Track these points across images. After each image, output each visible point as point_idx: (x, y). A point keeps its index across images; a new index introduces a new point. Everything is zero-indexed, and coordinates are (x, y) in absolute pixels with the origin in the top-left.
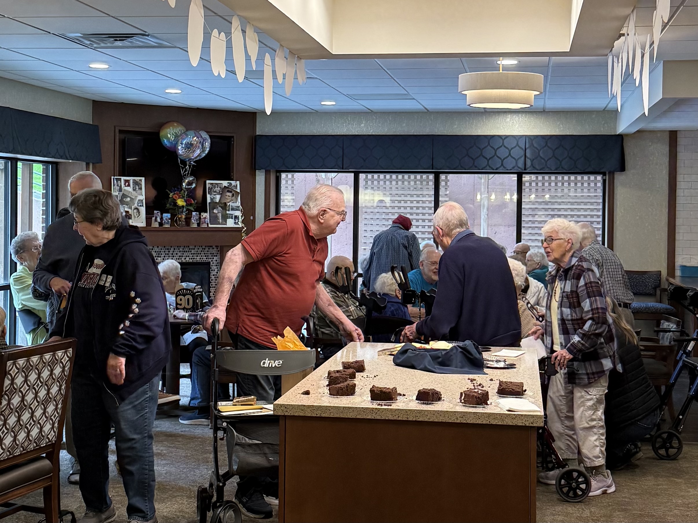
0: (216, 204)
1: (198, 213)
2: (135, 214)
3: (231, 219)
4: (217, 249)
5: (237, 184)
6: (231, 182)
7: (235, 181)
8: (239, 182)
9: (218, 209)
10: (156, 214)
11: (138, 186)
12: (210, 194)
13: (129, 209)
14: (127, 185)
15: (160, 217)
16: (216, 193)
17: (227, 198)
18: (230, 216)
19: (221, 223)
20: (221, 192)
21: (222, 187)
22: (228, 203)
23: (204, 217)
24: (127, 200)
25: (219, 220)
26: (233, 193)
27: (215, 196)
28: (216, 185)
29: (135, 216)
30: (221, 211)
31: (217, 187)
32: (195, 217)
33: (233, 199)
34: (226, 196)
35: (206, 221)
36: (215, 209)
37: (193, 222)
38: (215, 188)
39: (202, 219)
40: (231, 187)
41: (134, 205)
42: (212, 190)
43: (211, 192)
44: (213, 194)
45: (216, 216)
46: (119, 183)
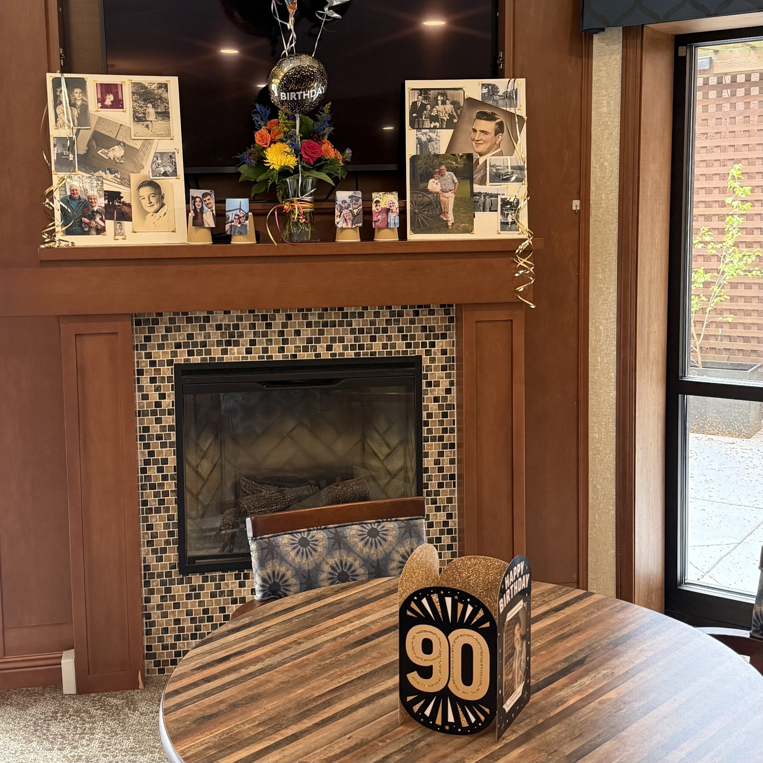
0: (436, 161)
1: (359, 194)
2: (145, 203)
3: (488, 213)
4: (447, 312)
5: (517, 89)
6: (492, 83)
7: (509, 79)
8: (523, 80)
9: (445, 179)
10: (198, 199)
11: (153, 106)
12: (416, 126)
13: (122, 184)
14: (110, 104)
15: (212, 211)
16: (437, 124)
17: (476, 139)
18: (488, 203)
19: (450, 228)
20: (455, 121)
21: (459, 103)
22: (479, 157)
23: (385, 206)
24: (111, 154)
25: (447, 217)
26: (498, 121)
27: (436, 134)
28: (439, 94)
29: (145, 208)
30: (455, 184)
31: (444, 103)
32: (347, 209)
33: (498, 143)
34: (475, 131)
35: (389, 220)
36: (432, 177)
37: (344, 226)
38: (437, 104)
39: (377, 214)
40: (494, 100)
41: (139, 173)
42: (425, 112)
43: (421, 119)
44: (426, 127)
45: (436, 202)
46: (76, 95)
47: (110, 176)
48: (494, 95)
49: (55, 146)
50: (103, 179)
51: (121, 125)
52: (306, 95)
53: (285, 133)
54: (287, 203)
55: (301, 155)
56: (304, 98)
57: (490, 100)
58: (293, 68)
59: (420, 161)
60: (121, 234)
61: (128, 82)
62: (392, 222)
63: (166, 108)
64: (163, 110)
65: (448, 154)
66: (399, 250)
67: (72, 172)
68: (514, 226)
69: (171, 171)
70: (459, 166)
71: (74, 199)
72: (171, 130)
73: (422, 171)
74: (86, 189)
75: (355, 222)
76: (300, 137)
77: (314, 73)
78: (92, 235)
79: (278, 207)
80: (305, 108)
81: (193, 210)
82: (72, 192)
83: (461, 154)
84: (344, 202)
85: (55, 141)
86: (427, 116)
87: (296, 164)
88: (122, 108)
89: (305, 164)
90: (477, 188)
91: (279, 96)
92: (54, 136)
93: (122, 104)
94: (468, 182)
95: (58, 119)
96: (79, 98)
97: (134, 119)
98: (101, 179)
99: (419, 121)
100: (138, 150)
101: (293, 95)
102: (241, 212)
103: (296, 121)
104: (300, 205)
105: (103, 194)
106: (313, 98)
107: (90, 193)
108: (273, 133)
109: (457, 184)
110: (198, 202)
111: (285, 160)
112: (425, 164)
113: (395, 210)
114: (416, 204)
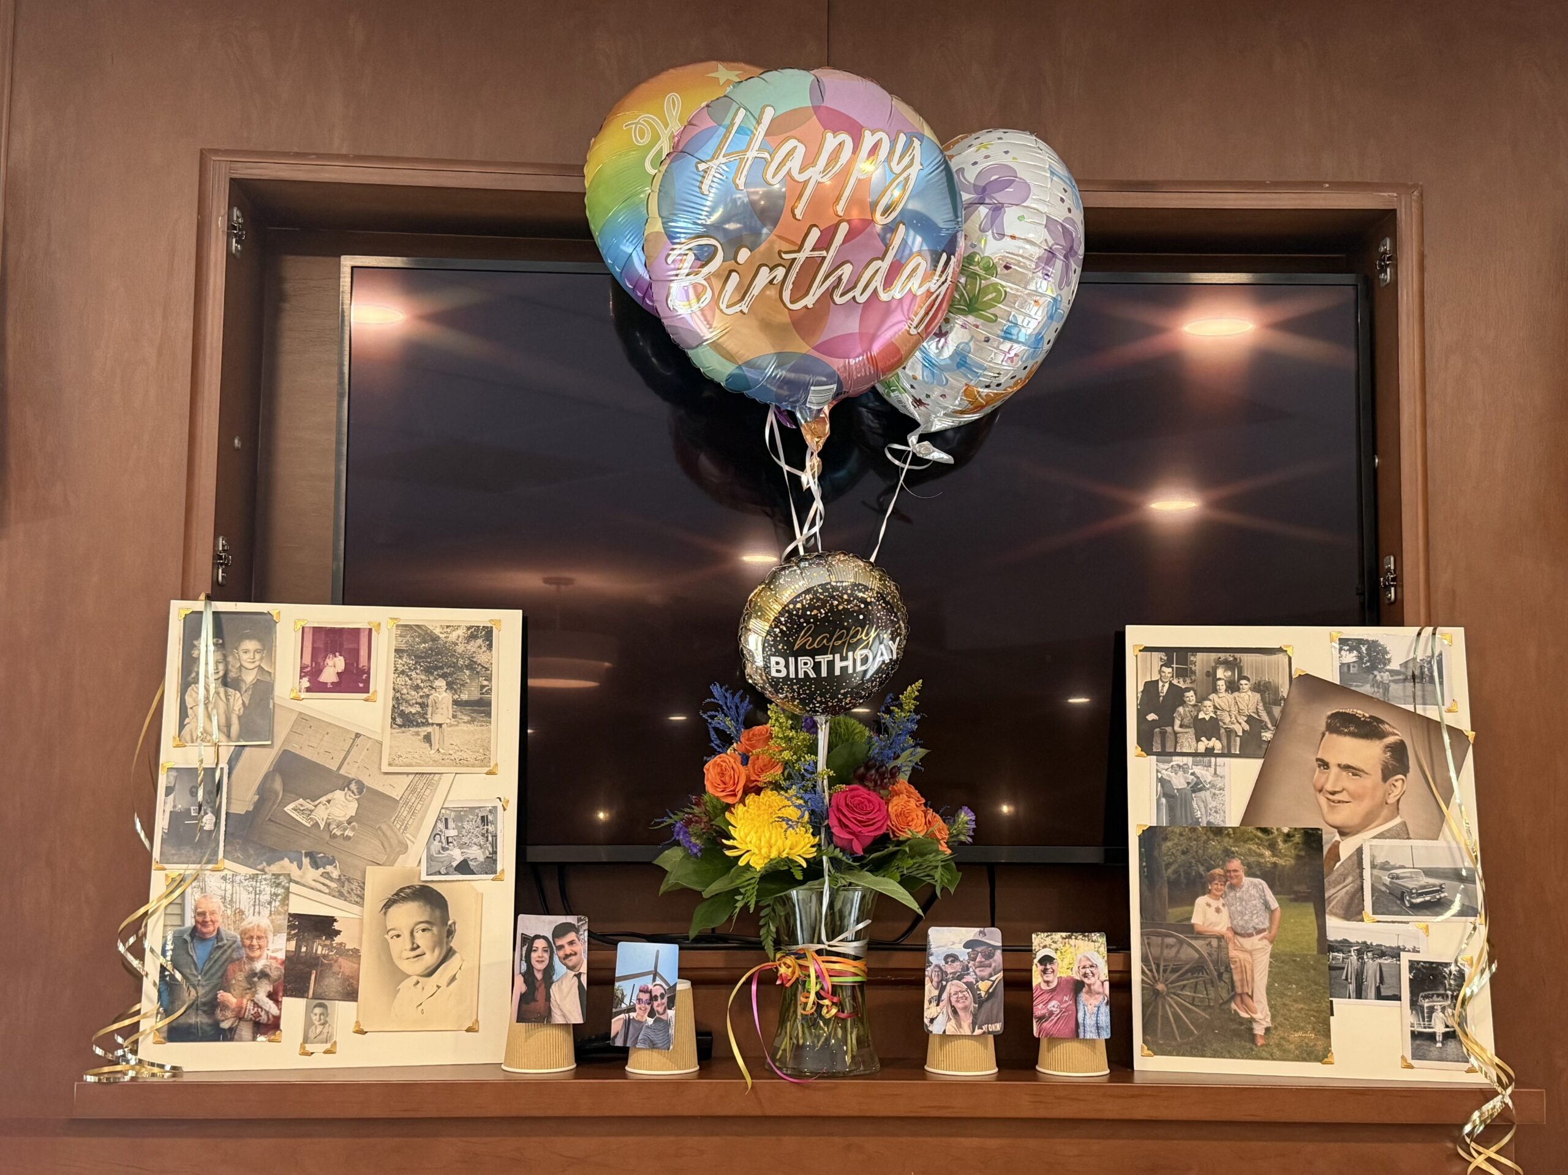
0: (1215, 845)
1: (994, 937)
2: (400, 947)
5: (1441, 654)
6: (1370, 639)
7: (1419, 628)
8: (1459, 633)
9: (1241, 899)
10: (540, 944)
11: (450, 686)
12: (1157, 748)
13: (341, 895)
14: (335, 679)
15: (578, 976)
16: (1217, 745)
17: (1329, 787)
18: (1370, 972)
19: (1260, 1042)
20: (1267, 735)
21: (1276, 690)
22: (1337, 837)
23: (1070, 973)
24: (321, 814)
25: (1248, 1009)
26: (1391, 740)
27: (1212, 770)
28: (1219, 662)
29: (397, 962)
30: (1272, 912)
31: (1233, 687)
32: (960, 978)
33: (1392, 800)
34: (1324, 764)
35: (1080, 1015)
36: (1205, 891)
37: (951, 1028)
38: (1215, 690)
39: (1046, 997)
40: (1376, 684)
41: (392, 864)
42: (1181, 709)
43: (1169, 729)
44: (1184, 750)
45: (1216, 963)
46: (244, 657)
47: (311, 874)
48: (1376, 668)
49: (169, 791)
50: (291, 880)
51: (358, 735)
52: (844, 664)
53: (786, 764)
54: (789, 960)
55: (828, 827)
56: (837, 672)
57: (1365, 682)
58: (807, 591)
59: (1169, 844)
60: (324, 1036)
61: (391, 624)
62: (1090, 1021)
63: (486, 690)
64: (475, 695)
65: (1250, 829)
66: (1112, 1110)
67: (208, 862)
68: (1452, 1045)
69: (481, 859)
70: (1281, 862)
71: (203, 939)
72: (492, 749)
73: (1175, 872)
74: (242, 912)
75: (981, 1017)
76: (829, 777)
77: (867, 604)
78: (241, 1040)
79: (760, 971)
80: (840, 701)
81: (524, 975)
82: (200, 919)
83: (1286, 830)
84: (951, 958)
85: (172, 779)
86: (1186, 721)
87: (812, 853)
88: (366, 690)
89: (838, 853)
90: (1337, 928)
91: (767, 667)
92: (170, 765)
93: (367, 682)
94: (1310, 908)
95: (187, 721)
96: (251, 666)
97: (393, 719)
98: (285, 883)
99: (1163, 734)
100: (397, 802)
101: (805, 666)
102: (658, 981)
103: (816, 733)
104: (824, 966)
105: (286, 923)
106: (865, 672)
107: (251, 920)
108: (754, 765)
109: (1278, 914)
110: (540, 953)
111: (780, 843)
112: (1184, 853)
113: (1097, 987)
114: (1158, 966)
